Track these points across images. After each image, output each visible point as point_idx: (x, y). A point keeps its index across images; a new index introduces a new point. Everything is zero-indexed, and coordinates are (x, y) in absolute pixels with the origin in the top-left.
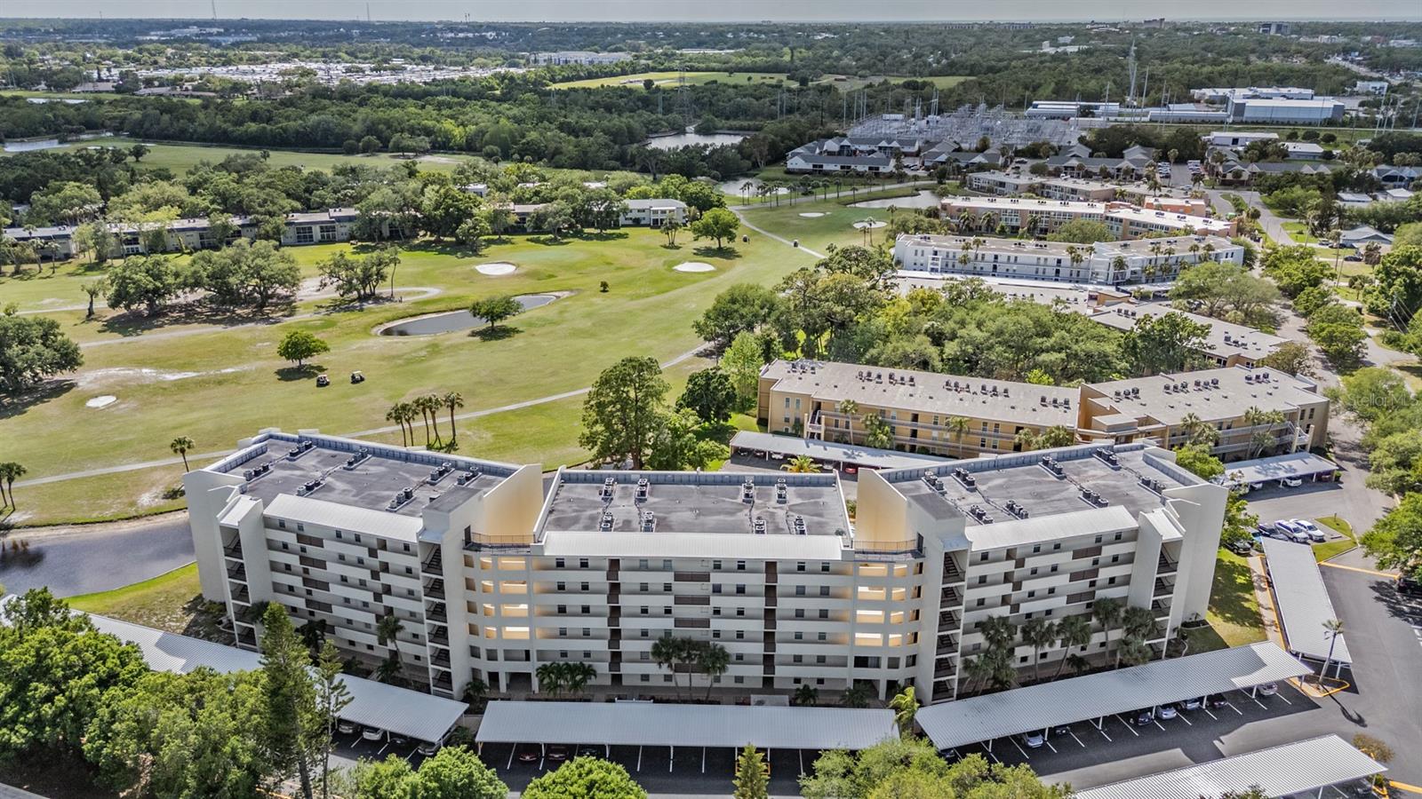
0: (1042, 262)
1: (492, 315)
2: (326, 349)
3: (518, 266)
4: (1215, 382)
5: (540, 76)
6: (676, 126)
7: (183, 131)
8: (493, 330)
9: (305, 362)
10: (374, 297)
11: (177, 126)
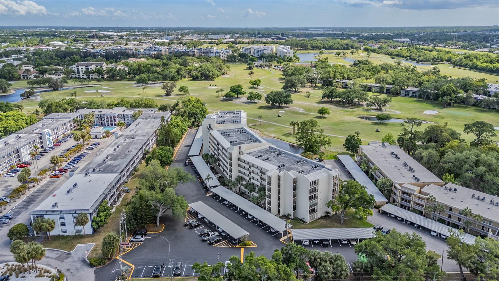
1: (383, 119)
3: (440, 113)
7: (466, 64)
8: (380, 123)
9: (324, 115)
10: (380, 110)
11: (466, 62)
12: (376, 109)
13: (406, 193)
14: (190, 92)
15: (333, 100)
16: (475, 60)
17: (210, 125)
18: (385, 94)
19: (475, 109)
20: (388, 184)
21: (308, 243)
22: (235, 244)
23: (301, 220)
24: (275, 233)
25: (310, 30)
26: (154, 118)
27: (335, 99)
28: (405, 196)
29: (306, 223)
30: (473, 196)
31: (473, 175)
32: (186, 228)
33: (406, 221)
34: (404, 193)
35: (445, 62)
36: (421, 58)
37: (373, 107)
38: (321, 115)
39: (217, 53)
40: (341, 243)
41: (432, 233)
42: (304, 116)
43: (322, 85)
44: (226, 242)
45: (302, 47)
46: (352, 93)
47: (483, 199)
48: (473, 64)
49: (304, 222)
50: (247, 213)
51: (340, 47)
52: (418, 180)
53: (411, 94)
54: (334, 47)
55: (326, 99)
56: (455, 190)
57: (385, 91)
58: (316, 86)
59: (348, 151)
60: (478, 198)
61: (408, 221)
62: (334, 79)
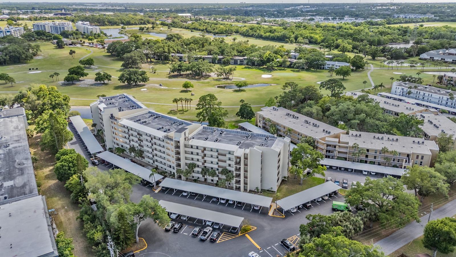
0: (441, 98)
1: (240, 86)
2: (193, 87)
3: (273, 76)
4: (397, 140)
5: (383, 22)
6: (405, 41)
7: (253, 34)
8: (240, 90)
9: (188, 89)
10: (227, 79)
11: (252, 33)
12: (224, 79)
13: (330, 146)
14: (16, 80)
15: (182, 73)
16: (258, 31)
17: (112, 115)
18: (218, 64)
19: (291, 70)
20: (312, 141)
21: (295, 210)
22: (237, 233)
23: (268, 190)
24: (259, 210)
25: (88, 6)
26: (8, 117)
27: (185, 73)
28: (330, 148)
29: (275, 192)
30: (374, 137)
31: (359, 122)
32: (170, 233)
33: (340, 168)
34: (328, 145)
35: (234, 33)
36: (216, 31)
37: (222, 77)
38: (186, 89)
39: (8, 32)
40: (318, 201)
41: (364, 173)
42: (169, 92)
43: (156, 60)
44: (224, 233)
45: (99, 23)
46: (201, 66)
47: (382, 138)
48: (258, 34)
49: (272, 191)
50: (218, 199)
51: (137, 22)
52: (329, 133)
53: (239, 62)
54: (131, 22)
55: (176, 73)
56: (360, 135)
57: (217, 61)
58: (151, 62)
59: (242, 119)
60: (378, 138)
61: (342, 168)
62: (169, 53)
